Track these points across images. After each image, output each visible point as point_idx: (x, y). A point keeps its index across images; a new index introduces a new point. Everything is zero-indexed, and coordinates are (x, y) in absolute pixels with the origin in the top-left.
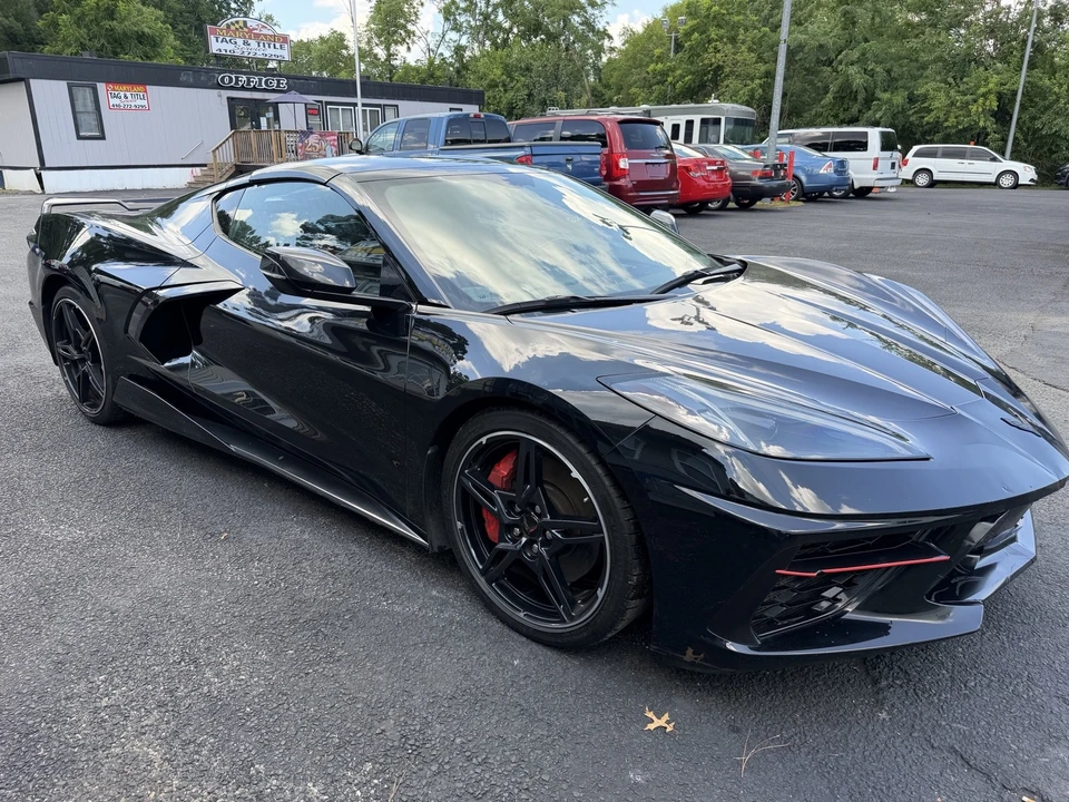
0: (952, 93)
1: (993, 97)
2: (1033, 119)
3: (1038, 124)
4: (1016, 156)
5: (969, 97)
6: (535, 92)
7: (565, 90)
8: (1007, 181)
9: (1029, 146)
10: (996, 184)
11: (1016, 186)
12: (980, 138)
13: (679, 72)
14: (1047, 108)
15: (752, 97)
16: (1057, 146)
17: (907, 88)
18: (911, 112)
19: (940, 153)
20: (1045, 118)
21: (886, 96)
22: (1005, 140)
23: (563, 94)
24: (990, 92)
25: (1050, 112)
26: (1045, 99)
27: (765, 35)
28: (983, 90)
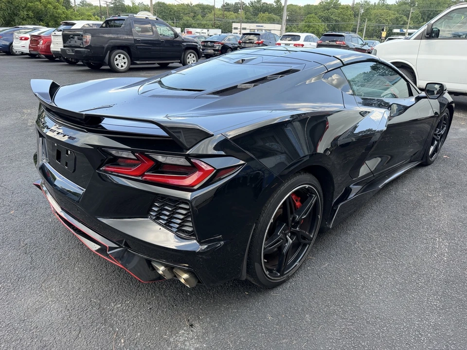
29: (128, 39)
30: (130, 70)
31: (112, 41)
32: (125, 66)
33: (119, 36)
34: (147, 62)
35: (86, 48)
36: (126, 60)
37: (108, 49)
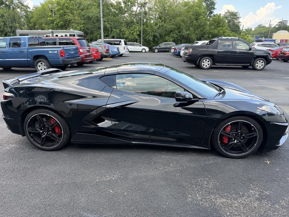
0: (129, 30)
1: (138, 31)
2: (145, 36)
3: (146, 38)
4: (144, 45)
5: (133, 31)
6: (7, 23)
7: (18, 24)
8: (144, 51)
9: (145, 43)
10: (142, 52)
11: (146, 52)
12: (136, 41)
13: (58, 21)
14: (147, 34)
15: (81, 29)
16: (150, 43)
17: (119, 28)
18: (121, 34)
19: (129, 45)
20: (147, 37)
21: (115, 30)
22: (141, 41)
23: (18, 25)
24: (137, 30)
25: (148, 35)
26: (147, 32)
27: (80, 12)
28: (136, 30)
29: (213, 51)
30: (211, 68)
31: (203, 52)
32: (208, 66)
33: (208, 49)
34: (224, 64)
35: (189, 56)
36: (209, 63)
37: (200, 56)
